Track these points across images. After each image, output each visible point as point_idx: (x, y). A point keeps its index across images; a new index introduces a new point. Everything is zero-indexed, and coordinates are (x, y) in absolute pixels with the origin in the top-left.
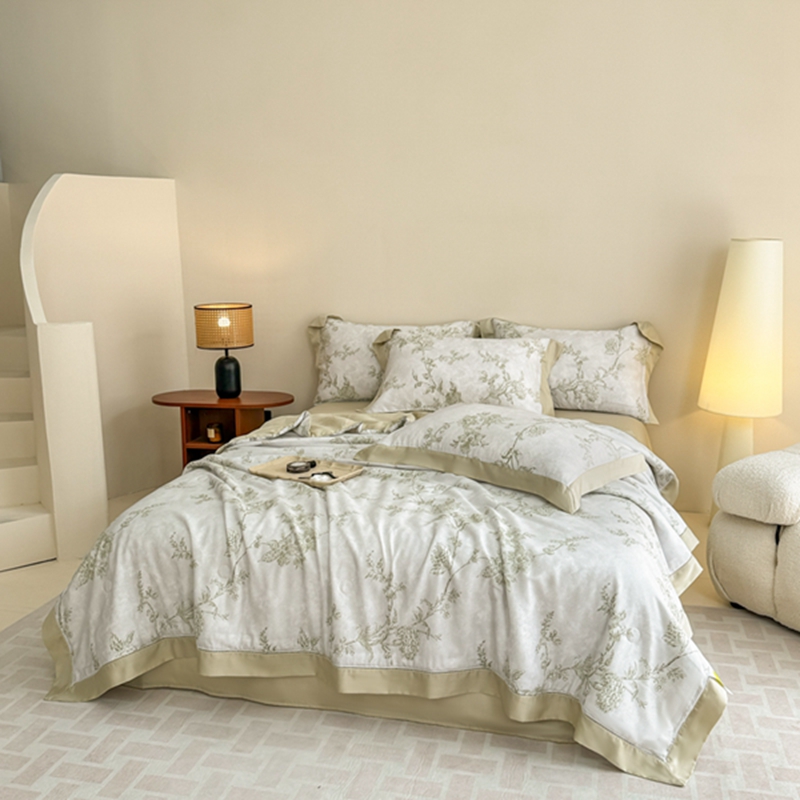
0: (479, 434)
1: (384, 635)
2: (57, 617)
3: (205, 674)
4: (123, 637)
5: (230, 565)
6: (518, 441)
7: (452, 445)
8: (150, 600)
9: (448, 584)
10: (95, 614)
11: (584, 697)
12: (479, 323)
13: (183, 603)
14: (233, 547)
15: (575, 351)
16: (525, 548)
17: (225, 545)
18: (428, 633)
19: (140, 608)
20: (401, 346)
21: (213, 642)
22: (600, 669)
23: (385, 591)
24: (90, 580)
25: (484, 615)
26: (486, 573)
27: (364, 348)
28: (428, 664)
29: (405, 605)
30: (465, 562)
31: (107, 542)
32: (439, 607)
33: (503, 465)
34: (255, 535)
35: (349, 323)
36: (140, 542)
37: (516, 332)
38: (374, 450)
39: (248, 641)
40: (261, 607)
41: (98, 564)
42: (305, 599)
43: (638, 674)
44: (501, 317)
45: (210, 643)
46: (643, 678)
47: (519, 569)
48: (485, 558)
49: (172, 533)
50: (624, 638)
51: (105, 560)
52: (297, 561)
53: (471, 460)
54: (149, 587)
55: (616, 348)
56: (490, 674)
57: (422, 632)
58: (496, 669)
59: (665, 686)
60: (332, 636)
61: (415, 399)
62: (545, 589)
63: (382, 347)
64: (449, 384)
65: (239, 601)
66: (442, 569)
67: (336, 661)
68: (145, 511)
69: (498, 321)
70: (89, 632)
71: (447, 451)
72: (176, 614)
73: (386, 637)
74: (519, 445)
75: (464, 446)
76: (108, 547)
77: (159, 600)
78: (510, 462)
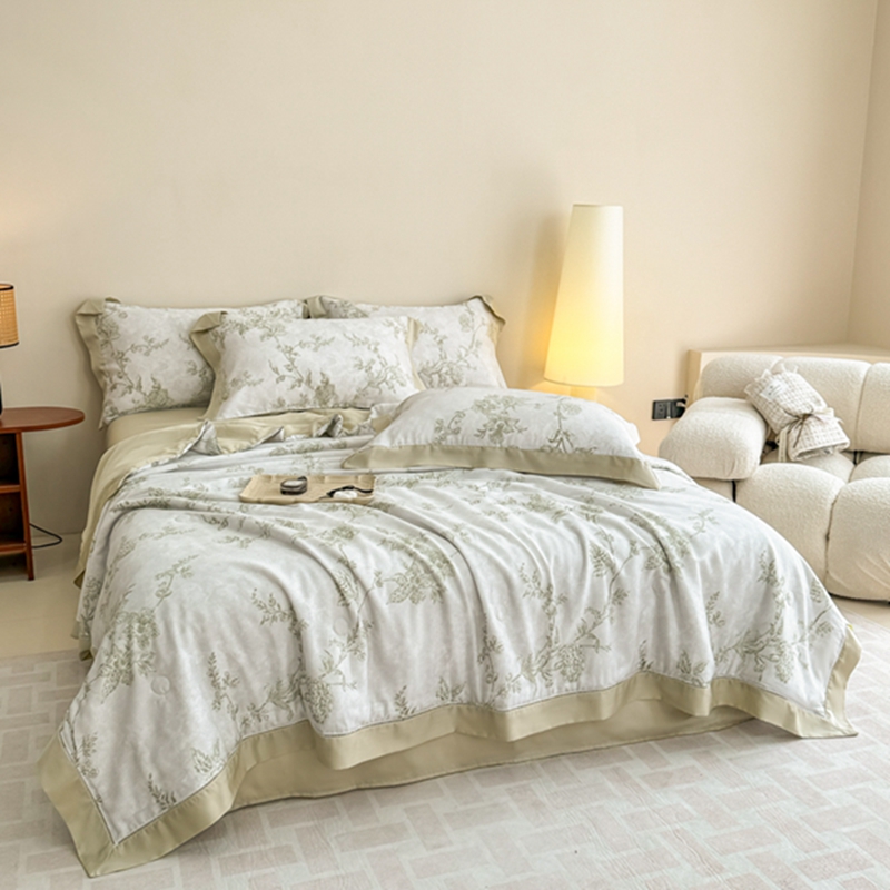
0: (508, 419)
1: (544, 660)
2: (70, 751)
3: (341, 767)
5: (350, 615)
6: (563, 421)
7: (478, 436)
8: (229, 691)
9: (611, 585)
10: (144, 729)
11: (758, 674)
12: (306, 302)
13: (279, 683)
14: (350, 592)
15: (432, 329)
17: (336, 592)
18: (597, 647)
19: (217, 703)
20: (241, 333)
21: (348, 721)
22: (773, 640)
23: (544, 608)
24: (122, 686)
25: (649, 612)
26: (650, 565)
28: (598, 681)
29: (568, 618)
30: (626, 555)
31: (142, 622)
32: (608, 611)
33: (552, 450)
34: (372, 571)
35: (138, 308)
36: (206, 613)
37: (358, 310)
38: (373, 454)
39: (380, 709)
40: (397, 661)
41: (137, 657)
42: (448, 640)
43: (799, 637)
45: (345, 724)
46: (802, 640)
47: (684, 552)
48: (645, 548)
49: (251, 591)
50: (786, 602)
51: (149, 649)
52: (435, 594)
53: (507, 450)
54: (227, 672)
55: (471, 324)
56: (647, 676)
57: (588, 646)
58: (660, 669)
59: (815, 643)
60: (491, 676)
61: (277, 397)
62: (710, 570)
63: (205, 336)
64: (319, 375)
65: (366, 661)
66: (604, 569)
67: (502, 704)
68: (179, 569)
69: (329, 300)
70: (136, 759)
71: (470, 444)
72: (267, 701)
73: (546, 662)
74: (566, 425)
75: (495, 435)
76: (150, 629)
77: (241, 687)
78: (561, 446)
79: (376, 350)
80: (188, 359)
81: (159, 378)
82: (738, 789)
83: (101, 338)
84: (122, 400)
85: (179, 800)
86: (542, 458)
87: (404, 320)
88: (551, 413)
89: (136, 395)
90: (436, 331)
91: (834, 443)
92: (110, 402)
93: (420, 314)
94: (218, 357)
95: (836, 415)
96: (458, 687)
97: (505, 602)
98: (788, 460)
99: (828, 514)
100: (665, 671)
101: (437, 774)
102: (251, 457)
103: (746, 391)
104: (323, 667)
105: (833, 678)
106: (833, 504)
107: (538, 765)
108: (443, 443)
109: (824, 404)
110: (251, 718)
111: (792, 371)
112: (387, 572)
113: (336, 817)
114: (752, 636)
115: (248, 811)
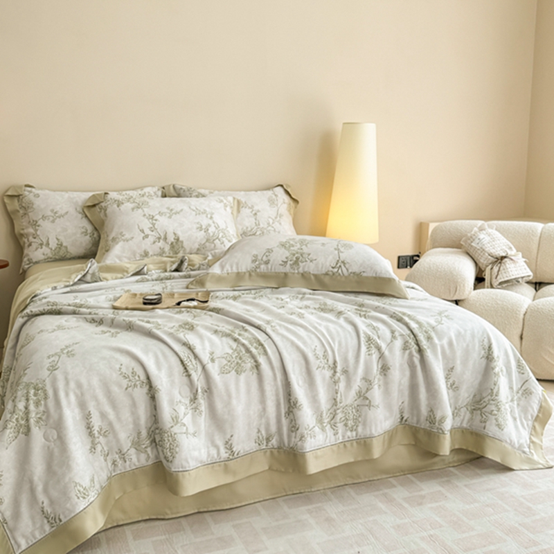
0: (303, 253)
1: (332, 416)
3: (186, 495)
4: (86, 482)
5: (191, 383)
6: (341, 254)
8: (102, 439)
9: (378, 362)
10: (38, 468)
11: (483, 425)
12: (163, 188)
13: (139, 433)
14: (191, 366)
16: (425, 323)
17: (181, 366)
18: (369, 406)
19: (93, 448)
20: (118, 206)
21: (189, 460)
22: (492, 400)
23: (331, 378)
24: (22, 436)
25: (406, 381)
26: (405, 347)
27: (72, 210)
28: (371, 430)
30: (389, 340)
31: (36, 389)
32: (376, 380)
33: (334, 274)
34: (207, 351)
35: (47, 191)
36: (84, 381)
37: (199, 193)
38: (209, 278)
39: (214, 452)
40: (226, 417)
41: (33, 415)
42: (263, 400)
43: (510, 399)
44: (181, 183)
45: (188, 463)
46: (512, 400)
47: (429, 338)
48: (402, 335)
49: (118, 366)
50: (500, 374)
51: (42, 408)
52: (253, 367)
53: (302, 274)
54: (100, 426)
55: (276, 203)
56: (405, 427)
57: (363, 405)
58: (413, 422)
59: (522, 403)
60: (294, 427)
61: (143, 250)
62: (448, 351)
63: (93, 209)
64: (173, 234)
65: (203, 416)
66: (374, 350)
67: (302, 448)
68: (65, 352)
69: (180, 187)
70: (32, 491)
71: (276, 271)
72: (131, 447)
73: (334, 417)
74: (343, 256)
75: (293, 264)
76: (42, 394)
77: (111, 437)
78: (340, 271)
79: (211, 218)
80: (82, 225)
81: (62, 238)
82: (472, 506)
83: (21, 212)
84: (35, 253)
85: (64, 520)
86: (327, 279)
87: (230, 199)
88: (333, 249)
89: (45, 250)
90: (253, 206)
91: (523, 275)
92: (27, 255)
93: (241, 196)
94: (103, 223)
95: (523, 257)
96: (271, 436)
97: (304, 374)
98: (492, 287)
99: (521, 321)
100: (417, 423)
101: (257, 500)
102: (123, 284)
103: (462, 243)
104: (171, 420)
105: (534, 427)
106: (525, 315)
107: (329, 492)
108: (258, 270)
109: (514, 250)
110: (118, 460)
111: (492, 229)
112: (218, 353)
113: (182, 532)
114: (478, 398)
115: (117, 530)
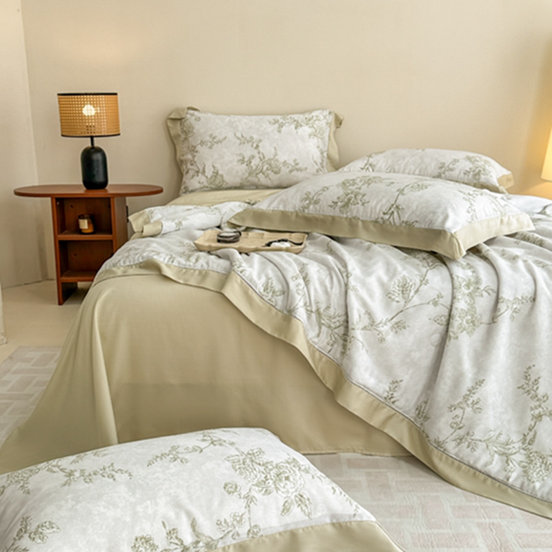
0: (359, 193)
6: (400, 197)
7: (331, 206)
27: (231, 136)
33: (384, 222)
35: (210, 115)
53: (350, 219)
71: (325, 213)
74: (401, 200)
78: (391, 218)
81: (218, 166)
88: (395, 190)
89: (201, 178)
92: (185, 183)
108: (306, 211)
